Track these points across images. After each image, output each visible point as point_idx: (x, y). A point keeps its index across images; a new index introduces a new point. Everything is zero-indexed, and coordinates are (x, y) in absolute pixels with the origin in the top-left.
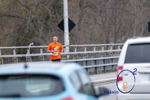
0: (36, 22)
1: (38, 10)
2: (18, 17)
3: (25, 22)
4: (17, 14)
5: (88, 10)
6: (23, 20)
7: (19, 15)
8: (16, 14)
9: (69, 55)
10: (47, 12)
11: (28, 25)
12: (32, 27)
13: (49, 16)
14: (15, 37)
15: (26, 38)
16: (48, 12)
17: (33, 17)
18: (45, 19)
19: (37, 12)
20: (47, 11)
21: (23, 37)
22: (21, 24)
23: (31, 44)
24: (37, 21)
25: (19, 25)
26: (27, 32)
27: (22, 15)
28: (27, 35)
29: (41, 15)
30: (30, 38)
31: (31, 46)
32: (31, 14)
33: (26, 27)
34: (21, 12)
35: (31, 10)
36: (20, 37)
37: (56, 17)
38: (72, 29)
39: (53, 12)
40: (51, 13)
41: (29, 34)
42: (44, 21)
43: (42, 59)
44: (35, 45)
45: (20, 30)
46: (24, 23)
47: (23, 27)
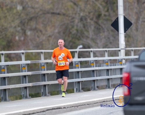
1: (87, 6)
2: (64, 15)
4: (63, 11)
6: (70, 18)
8: (61, 12)
9: (124, 59)
10: (98, 9)
11: (76, 24)
12: (80, 27)
13: (100, 13)
15: (73, 40)
16: (100, 9)
17: (82, 14)
18: (96, 17)
19: (86, 8)
21: (70, 39)
22: (68, 23)
24: (86, 19)
25: (65, 24)
26: (75, 33)
27: (68, 12)
28: (75, 36)
29: (91, 12)
30: (79, 40)
31: (80, 48)
33: (73, 27)
34: (67, 9)
35: (79, 6)
38: (128, 29)
39: (106, 9)
40: (104, 10)
41: (77, 35)
42: (95, 19)
43: (92, 65)
44: (84, 47)
46: (71, 22)
47: (70, 27)
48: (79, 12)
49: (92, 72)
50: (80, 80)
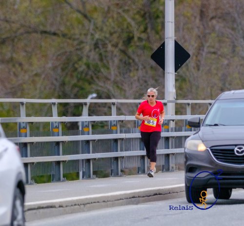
0: (103, 47)
1: (108, 21)
2: (64, 35)
3: (78, 47)
4: (63, 28)
5: (218, 25)
6: (75, 43)
7: (66, 31)
8: (59, 30)
9: (173, 120)
10: (128, 27)
11: (85, 53)
12: (94, 59)
13: (131, 35)
14: (56, 79)
15: (80, 83)
16: (131, 26)
17: (97, 36)
18: (124, 42)
19: (106, 25)
20: (129, 25)
21: (74, 81)
22: (71, 52)
23: (90, 96)
24: (104, 45)
25: (66, 52)
26: (84, 70)
27: (72, 32)
28: (84, 75)
29: (115, 32)
30: (90, 83)
32: (93, 30)
33: (80, 59)
34: (71, 25)
35: (92, 21)
36: (67, 79)
37: (148, 38)
38: (181, 65)
39: (142, 28)
40: (137, 30)
41: (86, 74)
42: (120, 46)
43: (114, 128)
44: (99, 97)
45: (68, 64)
46: (77, 49)
47: (75, 58)
48: (91, 31)
49: (112, 142)
50: (91, 156)
